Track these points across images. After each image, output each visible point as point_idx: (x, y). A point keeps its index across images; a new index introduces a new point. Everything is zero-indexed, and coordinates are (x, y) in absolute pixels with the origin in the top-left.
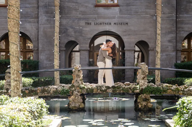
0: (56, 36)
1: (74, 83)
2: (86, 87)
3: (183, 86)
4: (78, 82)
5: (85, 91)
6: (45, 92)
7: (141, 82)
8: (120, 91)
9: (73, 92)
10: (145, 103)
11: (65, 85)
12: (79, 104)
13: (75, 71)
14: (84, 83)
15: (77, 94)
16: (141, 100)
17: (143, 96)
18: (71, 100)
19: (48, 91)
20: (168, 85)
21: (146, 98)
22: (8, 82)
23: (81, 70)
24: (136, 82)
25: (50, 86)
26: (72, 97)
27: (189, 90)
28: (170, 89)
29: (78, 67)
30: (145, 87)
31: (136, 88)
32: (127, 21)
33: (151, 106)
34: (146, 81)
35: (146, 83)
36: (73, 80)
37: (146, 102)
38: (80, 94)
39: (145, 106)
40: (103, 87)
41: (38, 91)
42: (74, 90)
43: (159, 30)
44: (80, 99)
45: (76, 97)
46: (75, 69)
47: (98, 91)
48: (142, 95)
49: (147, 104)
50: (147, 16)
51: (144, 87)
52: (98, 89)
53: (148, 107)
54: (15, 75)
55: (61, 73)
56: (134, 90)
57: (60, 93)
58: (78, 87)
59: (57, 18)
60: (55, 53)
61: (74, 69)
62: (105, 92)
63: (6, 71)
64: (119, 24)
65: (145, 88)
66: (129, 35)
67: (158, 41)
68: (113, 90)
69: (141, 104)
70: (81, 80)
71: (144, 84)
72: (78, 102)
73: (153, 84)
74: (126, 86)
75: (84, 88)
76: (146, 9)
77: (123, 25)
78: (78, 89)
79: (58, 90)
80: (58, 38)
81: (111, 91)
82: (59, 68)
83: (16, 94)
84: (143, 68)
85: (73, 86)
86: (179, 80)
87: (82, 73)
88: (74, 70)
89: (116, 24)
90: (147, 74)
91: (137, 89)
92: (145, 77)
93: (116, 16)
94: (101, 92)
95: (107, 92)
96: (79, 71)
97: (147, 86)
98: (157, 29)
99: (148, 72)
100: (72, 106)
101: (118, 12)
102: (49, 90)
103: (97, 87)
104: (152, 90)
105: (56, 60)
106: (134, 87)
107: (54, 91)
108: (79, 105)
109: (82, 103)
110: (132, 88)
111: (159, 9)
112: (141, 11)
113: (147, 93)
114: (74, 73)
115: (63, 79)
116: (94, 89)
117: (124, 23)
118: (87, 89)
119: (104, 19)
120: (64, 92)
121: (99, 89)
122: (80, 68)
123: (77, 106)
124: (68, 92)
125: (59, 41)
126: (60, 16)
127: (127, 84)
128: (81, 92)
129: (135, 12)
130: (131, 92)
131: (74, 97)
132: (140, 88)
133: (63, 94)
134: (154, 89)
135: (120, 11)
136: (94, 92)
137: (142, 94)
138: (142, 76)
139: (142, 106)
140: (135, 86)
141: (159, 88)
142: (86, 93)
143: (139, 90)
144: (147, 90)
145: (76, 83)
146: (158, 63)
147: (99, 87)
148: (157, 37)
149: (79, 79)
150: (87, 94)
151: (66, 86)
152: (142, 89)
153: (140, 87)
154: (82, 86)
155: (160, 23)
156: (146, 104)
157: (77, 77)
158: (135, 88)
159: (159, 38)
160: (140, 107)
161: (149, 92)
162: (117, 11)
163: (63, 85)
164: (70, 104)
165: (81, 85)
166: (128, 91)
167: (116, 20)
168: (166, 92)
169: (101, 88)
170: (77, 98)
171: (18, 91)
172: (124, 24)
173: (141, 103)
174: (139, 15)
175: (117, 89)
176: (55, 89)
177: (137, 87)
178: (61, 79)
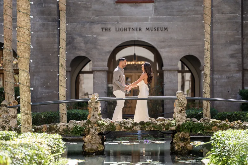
0: (62, 53)
1: (90, 118)
2: (106, 124)
3: (236, 122)
4: (96, 118)
5: (105, 129)
6: (53, 131)
7: (178, 117)
8: (151, 128)
9: (89, 130)
10: (183, 143)
11: (77, 121)
12: (98, 145)
13: (91, 103)
14: (103, 119)
15: (94, 132)
16: (178, 140)
17: (180, 135)
18: (87, 141)
19: (57, 130)
20: (215, 120)
21: (184, 137)
22: (4, 118)
23: (99, 101)
24: (172, 117)
25: (57, 124)
26: (88, 136)
27: (240, 126)
28: (216, 125)
29: (96, 97)
30: (183, 122)
31: (171, 124)
32: (166, 24)
33: (190, 148)
34: (184, 115)
35: (184, 118)
36: (89, 115)
37: (185, 142)
38: (98, 133)
39: (183, 148)
40: (128, 123)
41: (44, 129)
42: (90, 128)
43: (208, 44)
44: (98, 139)
45: (93, 136)
46: (92, 100)
47: (122, 128)
48: (179, 133)
49: (186, 145)
50: (198, 17)
51: (181, 123)
52: (121, 126)
53: (187, 149)
54: (26, 108)
55: (70, 107)
56: (168, 127)
57: (73, 131)
58: (95, 123)
59: (63, 27)
60: (60, 78)
61: (90, 99)
62: (130, 129)
63: (1, 104)
64: (154, 30)
65: (183, 125)
66: (170, 46)
67: (207, 59)
68: (141, 127)
69: (178, 146)
70: (98, 115)
71: (181, 119)
72: (96, 143)
73: (196, 119)
74: (158, 122)
75: (103, 124)
76: (195, 5)
77: (160, 31)
78: (96, 126)
79: (70, 128)
80: (65, 55)
81: (139, 128)
82: (66, 100)
83: (27, 129)
84: (180, 98)
85: (89, 122)
86: (236, 115)
87: (100, 105)
88: (90, 101)
89: (150, 29)
90: (185, 105)
91: (173, 126)
92: (183, 110)
93: (150, 17)
94: (125, 130)
95: (133, 129)
96: (97, 102)
97: (186, 122)
98: (205, 41)
99: (186, 103)
100: (89, 149)
101: (152, 11)
102: (58, 128)
103: (121, 123)
104: (192, 127)
105: (62, 87)
106: (168, 123)
107: (64, 129)
108: (98, 147)
109: (101, 144)
110: (165, 124)
111: (207, 14)
112: (188, 9)
113: (186, 131)
114: (90, 105)
115: (72, 114)
116: (117, 126)
117: (161, 28)
118: (107, 127)
119: (131, 22)
120: (78, 130)
121: (123, 126)
122: (98, 99)
123: (94, 148)
124: (82, 130)
125: (66, 60)
126: (67, 24)
127: (160, 119)
128: (100, 130)
129: (178, 11)
130: (165, 129)
131: (90, 137)
132: (176, 124)
133: (76, 133)
134: (194, 125)
135: (156, 9)
136: (116, 130)
137: (179, 131)
138: (179, 108)
139: (179, 148)
140: (170, 122)
141: (201, 124)
142: (106, 131)
143: (175, 127)
144: (185, 126)
145: (93, 118)
146: (206, 91)
147: (123, 123)
148: (206, 54)
149: (96, 113)
150: (106, 134)
151: (80, 123)
152: (179, 125)
153: (176, 122)
154: (101, 122)
155: (209, 34)
156: (184, 145)
157: (94, 111)
158: (169, 125)
159: (207, 56)
160: (177, 149)
161: (188, 129)
162: (151, 9)
163: (74, 122)
164: (85, 146)
165: (99, 121)
166: (160, 128)
167: (148, 24)
168: (210, 129)
169: (125, 124)
170: (94, 138)
171: (29, 126)
172: (162, 30)
173: (178, 144)
174: (185, 15)
175: (146, 126)
176: (65, 127)
177: (173, 123)
178: (68, 115)
